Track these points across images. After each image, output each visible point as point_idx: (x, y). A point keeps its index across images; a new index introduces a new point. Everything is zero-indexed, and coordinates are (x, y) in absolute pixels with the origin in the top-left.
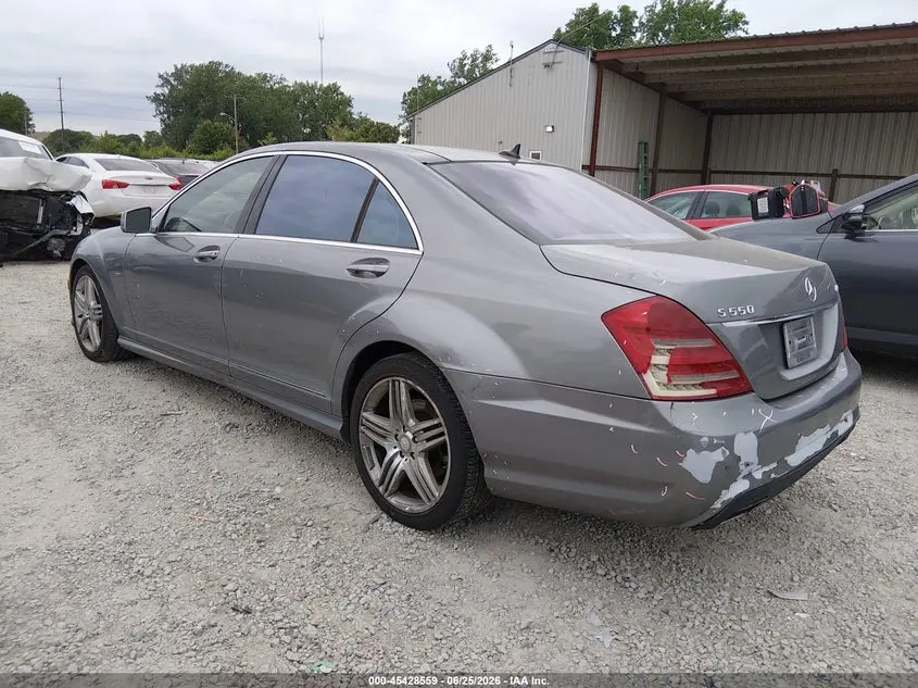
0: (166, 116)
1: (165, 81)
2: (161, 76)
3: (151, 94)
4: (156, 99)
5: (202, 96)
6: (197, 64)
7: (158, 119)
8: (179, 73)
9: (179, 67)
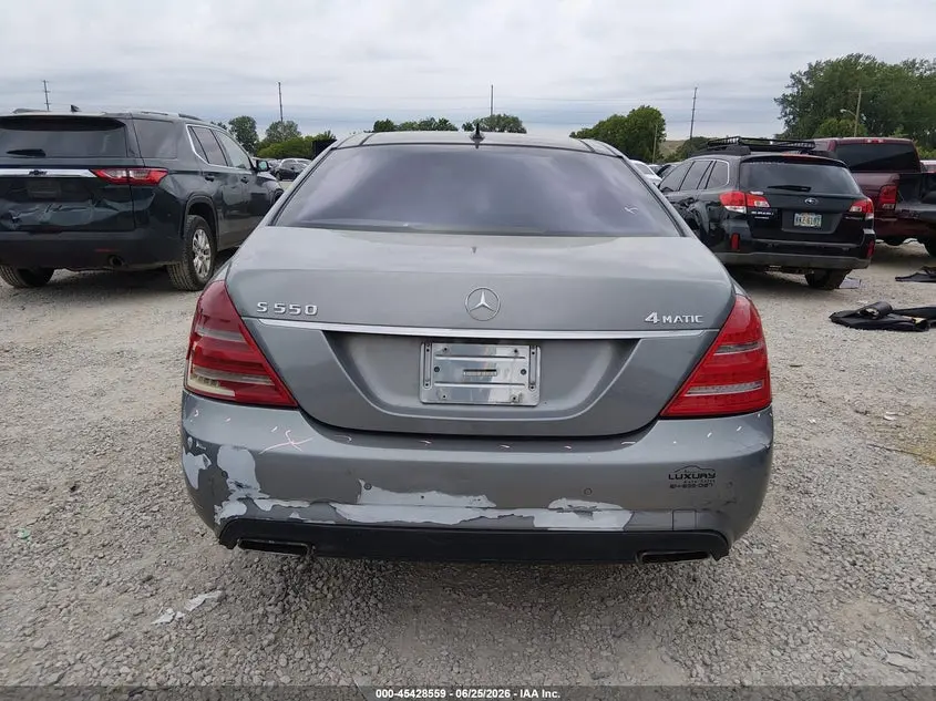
0: (791, 117)
1: (796, 80)
2: (793, 77)
3: (780, 96)
4: (784, 101)
5: (834, 93)
6: (834, 59)
7: (783, 121)
8: (813, 72)
9: (814, 64)
